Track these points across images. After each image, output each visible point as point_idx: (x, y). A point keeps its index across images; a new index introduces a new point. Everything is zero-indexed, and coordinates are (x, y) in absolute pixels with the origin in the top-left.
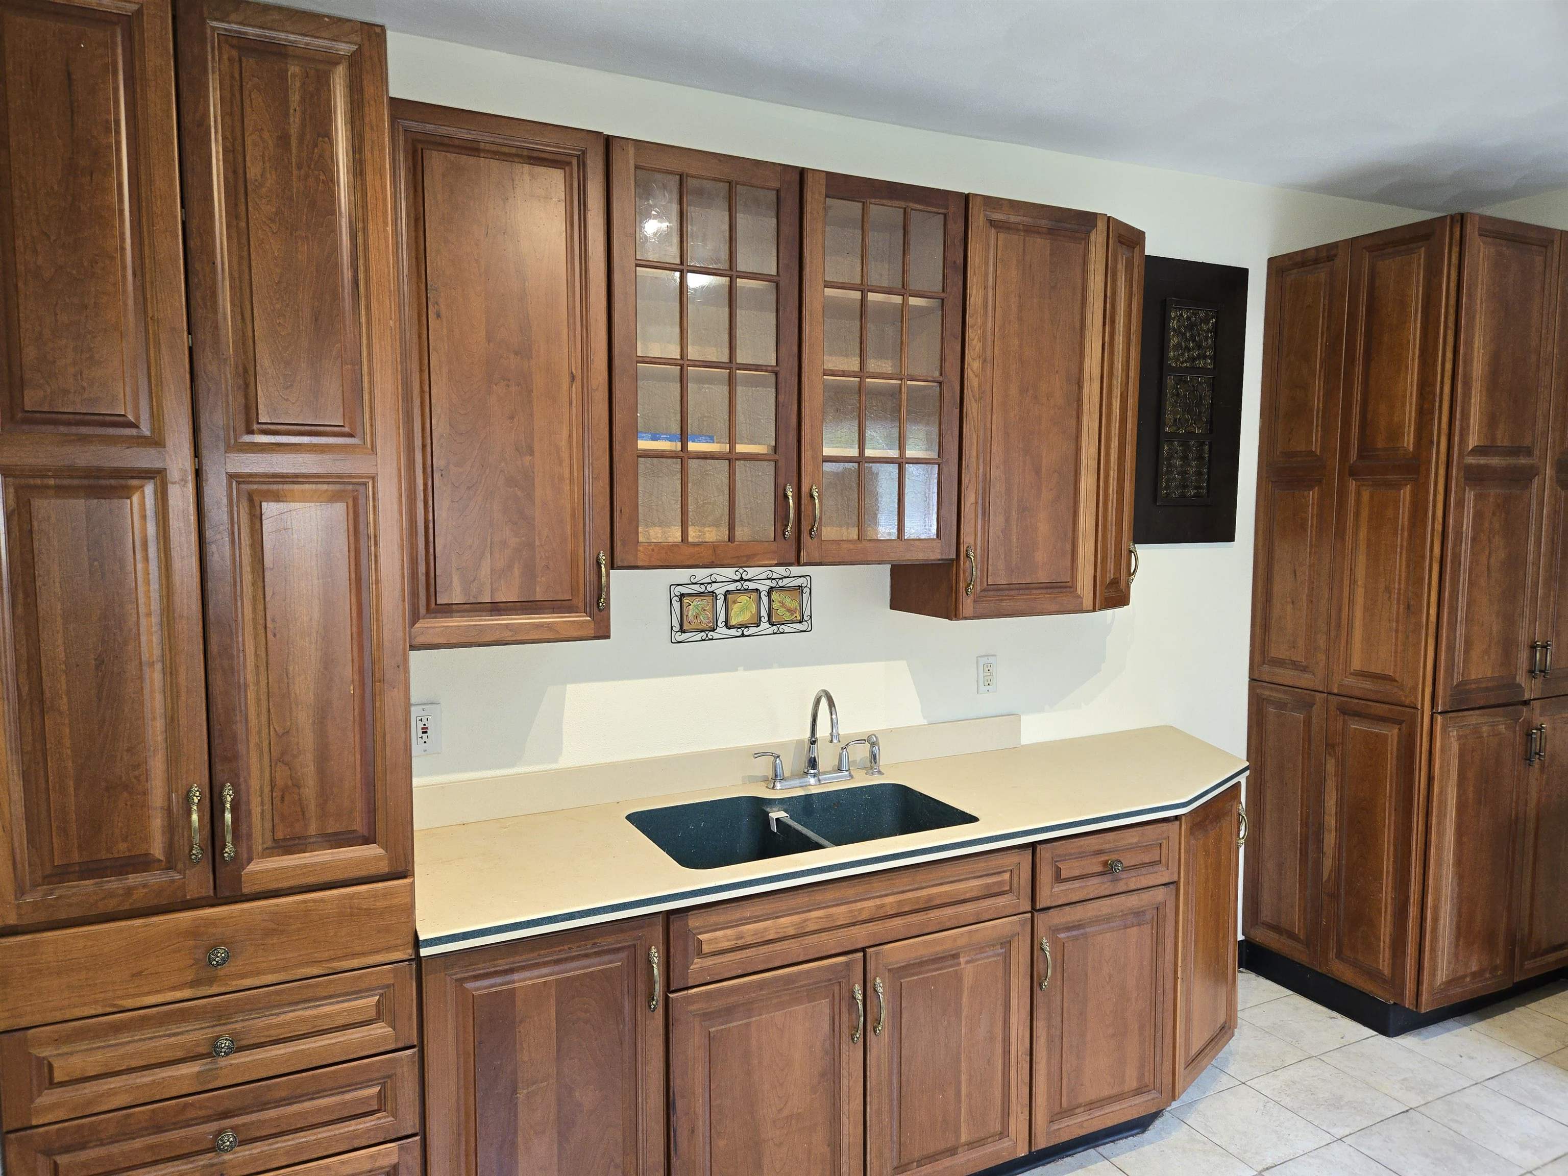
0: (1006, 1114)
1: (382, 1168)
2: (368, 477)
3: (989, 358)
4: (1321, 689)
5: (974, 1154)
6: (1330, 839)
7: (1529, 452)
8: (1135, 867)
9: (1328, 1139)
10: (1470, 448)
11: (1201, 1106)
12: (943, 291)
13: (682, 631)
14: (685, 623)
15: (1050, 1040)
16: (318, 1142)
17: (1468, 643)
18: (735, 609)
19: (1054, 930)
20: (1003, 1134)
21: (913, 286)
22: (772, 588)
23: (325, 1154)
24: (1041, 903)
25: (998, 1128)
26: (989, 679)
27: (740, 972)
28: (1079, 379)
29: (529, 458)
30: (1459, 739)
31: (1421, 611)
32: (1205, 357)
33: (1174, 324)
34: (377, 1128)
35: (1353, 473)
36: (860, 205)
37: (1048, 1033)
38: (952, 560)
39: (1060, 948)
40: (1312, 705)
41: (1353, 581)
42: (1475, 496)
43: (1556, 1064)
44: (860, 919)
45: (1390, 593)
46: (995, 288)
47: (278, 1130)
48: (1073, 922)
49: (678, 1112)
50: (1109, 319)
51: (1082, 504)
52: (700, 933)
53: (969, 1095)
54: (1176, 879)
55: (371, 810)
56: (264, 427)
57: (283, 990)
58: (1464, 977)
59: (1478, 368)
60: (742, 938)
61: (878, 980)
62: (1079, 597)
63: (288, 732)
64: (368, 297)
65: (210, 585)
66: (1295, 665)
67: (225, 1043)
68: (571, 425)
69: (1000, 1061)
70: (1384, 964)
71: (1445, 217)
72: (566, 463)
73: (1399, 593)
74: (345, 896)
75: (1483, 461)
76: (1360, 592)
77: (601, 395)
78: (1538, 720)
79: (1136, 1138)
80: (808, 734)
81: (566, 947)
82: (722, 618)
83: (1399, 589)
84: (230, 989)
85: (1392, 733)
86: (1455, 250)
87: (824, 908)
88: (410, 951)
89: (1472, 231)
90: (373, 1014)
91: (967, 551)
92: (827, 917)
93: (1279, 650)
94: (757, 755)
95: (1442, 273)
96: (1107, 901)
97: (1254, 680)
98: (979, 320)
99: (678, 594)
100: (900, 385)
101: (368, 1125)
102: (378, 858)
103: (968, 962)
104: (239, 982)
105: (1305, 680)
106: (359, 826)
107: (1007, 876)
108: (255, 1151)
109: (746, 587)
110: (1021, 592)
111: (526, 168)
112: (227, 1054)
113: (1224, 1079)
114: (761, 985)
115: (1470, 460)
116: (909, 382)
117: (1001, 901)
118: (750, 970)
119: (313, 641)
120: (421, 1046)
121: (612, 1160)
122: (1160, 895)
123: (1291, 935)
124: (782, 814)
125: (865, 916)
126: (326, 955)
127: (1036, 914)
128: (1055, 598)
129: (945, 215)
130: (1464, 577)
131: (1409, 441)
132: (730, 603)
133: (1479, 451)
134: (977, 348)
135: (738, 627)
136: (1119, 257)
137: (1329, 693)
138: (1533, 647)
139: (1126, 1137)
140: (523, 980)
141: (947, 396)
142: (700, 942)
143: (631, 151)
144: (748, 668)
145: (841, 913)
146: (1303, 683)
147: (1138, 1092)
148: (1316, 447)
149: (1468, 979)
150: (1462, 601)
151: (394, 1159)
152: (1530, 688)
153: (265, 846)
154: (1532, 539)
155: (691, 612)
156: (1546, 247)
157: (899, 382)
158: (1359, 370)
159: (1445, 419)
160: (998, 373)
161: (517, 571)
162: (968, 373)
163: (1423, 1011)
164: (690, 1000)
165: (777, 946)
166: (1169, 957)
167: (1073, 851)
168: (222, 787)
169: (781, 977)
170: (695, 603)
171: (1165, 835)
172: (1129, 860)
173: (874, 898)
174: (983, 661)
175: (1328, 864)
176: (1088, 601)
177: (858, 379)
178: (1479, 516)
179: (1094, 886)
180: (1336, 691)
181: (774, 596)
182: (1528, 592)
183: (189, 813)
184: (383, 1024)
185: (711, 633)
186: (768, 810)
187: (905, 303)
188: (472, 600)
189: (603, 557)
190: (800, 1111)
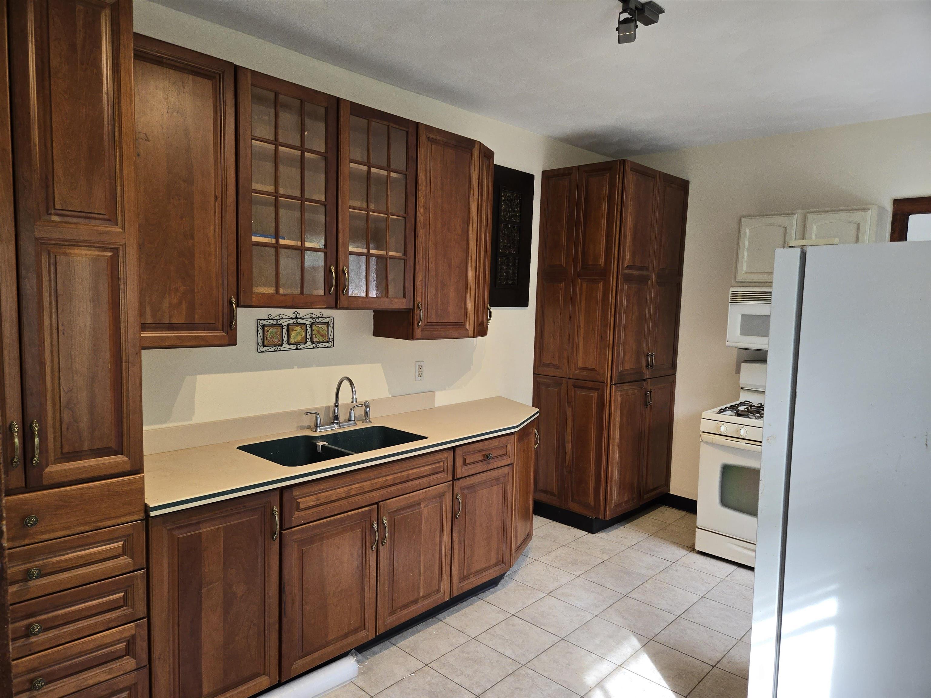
0: (440, 581)
1: (125, 638)
2: (120, 245)
3: (428, 207)
4: (565, 377)
5: (426, 602)
6: (569, 446)
7: (646, 269)
8: (496, 457)
9: (574, 577)
10: (626, 265)
11: (519, 572)
12: (406, 171)
13: (264, 345)
14: (266, 341)
15: (460, 542)
16: (88, 627)
17: (624, 354)
18: (293, 334)
19: (462, 489)
20: (439, 591)
21: (393, 166)
22: (313, 323)
23: (93, 632)
24: (458, 476)
25: (437, 588)
26: (420, 373)
27: (318, 518)
28: (468, 221)
29: (190, 242)
30: (620, 396)
31: (607, 340)
32: (516, 216)
33: (503, 199)
34: (124, 615)
35: (579, 276)
36: (366, 121)
37: (459, 539)
38: (410, 309)
39: (465, 497)
40: (561, 384)
41: (579, 327)
42: (627, 287)
43: (657, 537)
44: (376, 487)
45: (594, 331)
46: (430, 172)
47: (65, 621)
48: (470, 485)
49: (287, 593)
50: (480, 194)
51: (469, 284)
52: (298, 499)
53: (424, 573)
54: (513, 462)
55: (120, 435)
56: (58, 211)
57: (68, 541)
58: (622, 503)
59: (629, 230)
60: (319, 500)
61: (384, 518)
62: (467, 330)
63: (71, 390)
64: (121, 142)
65: (24, 303)
66: (554, 366)
67: (35, 572)
68: (215, 225)
69: (438, 555)
70: (591, 501)
71: (618, 160)
72: (213, 246)
73: (598, 331)
74: (104, 485)
75: (630, 272)
76: (582, 331)
77: (232, 208)
78: (649, 388)
79: (494, 589)
80: (333, 402)
81: (229, 509)
82: (286, 339)
83: (598, 329)
84: (36, 541)
85: (595, 395)
86: (621, 175)
87: (359, 483)
88: (143, 515)
89: (628, 169)
90: (121, 551)
91: (418, 305)
92: (361, 487)
93: (547, 359)
94: (307, 414)
95: (616, 185)
96: (484, 474)
97: (536, 374)
98: (423, 188)
99: (261, 325)
100: (387, 217)
101: (118, 614)
102: (125, 463)
103: (424, 507)
104: (42, 537)
105: (558, 373)
106: (113, 445)
107: (442, 463)
108: (50, 635)
109: (299, 322)
110: (442, 327)
111: (191, 77)
112: (36, 578)
113: (528, 559)
114: (328, 524)
115: (626, 271)
116: (391, 217)
117: (439, 476)
118: (323, 516)
119: (87, 338)
120: (148, 568)
121: (252, 622)
122: (506, 470)
123: (552, 494)
124: (324, 443)
125: (378, 486)
126: (94, 519)
127: (454, 481)
128: (457, 330)
129: (407, 132)
130: (623, 323)
131: (602, 261)
132: (290, 331)
133: (629, 267)
134: (422, 202)
135: (294, 344)
136: (484, 163)
137: (569, 378)
138: (648, 355)
139: (489, 589)
140: (206, 529)
141: (409, 225)
142: (299, 503)
143: (249, 76)
144: (300, 367)
145: (367, 485)
146: (558, 374)
147: (496, 565)
148: (563, 263)
149: (624, 504)
150: (622, 334)
151: (133, 632)
152: (647, 374)
153: (57, 457)
154: (648, 308)
155: (269, 335)
156: (654, 178)
157: (386, 216)
158: (581, 228)
159: (616, 252)
160: (432, 216)
161: (184, 306)
162: (419, 214)
163: (607, 519)
164: (293, 534)
165: (336, 504)
166: (509, 500)
167: (471, 450)
168: (32, 423)
169: (338, 519)
170: (271, 330)
171: (509, 441)
172: (495, 453)
173: (383, 477)
174: (418, 364)
175: (568, 458)
176: (471, 333)
177: (366, 213)
178: (628, 296)
179: (480, 467)
180: (571, 377)
181: (314, 327)
182: (646, 330)
183: (13, 438)
184: (125, 557)
185: (280, 347)
186: (315, 442)
187: (388, 175)
188: (158, 322)
189: (234, 300)
190: (347, 587)
